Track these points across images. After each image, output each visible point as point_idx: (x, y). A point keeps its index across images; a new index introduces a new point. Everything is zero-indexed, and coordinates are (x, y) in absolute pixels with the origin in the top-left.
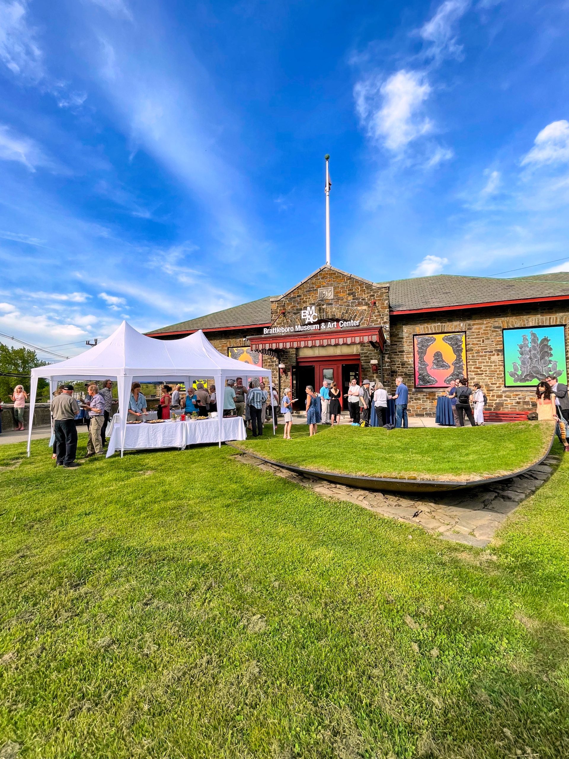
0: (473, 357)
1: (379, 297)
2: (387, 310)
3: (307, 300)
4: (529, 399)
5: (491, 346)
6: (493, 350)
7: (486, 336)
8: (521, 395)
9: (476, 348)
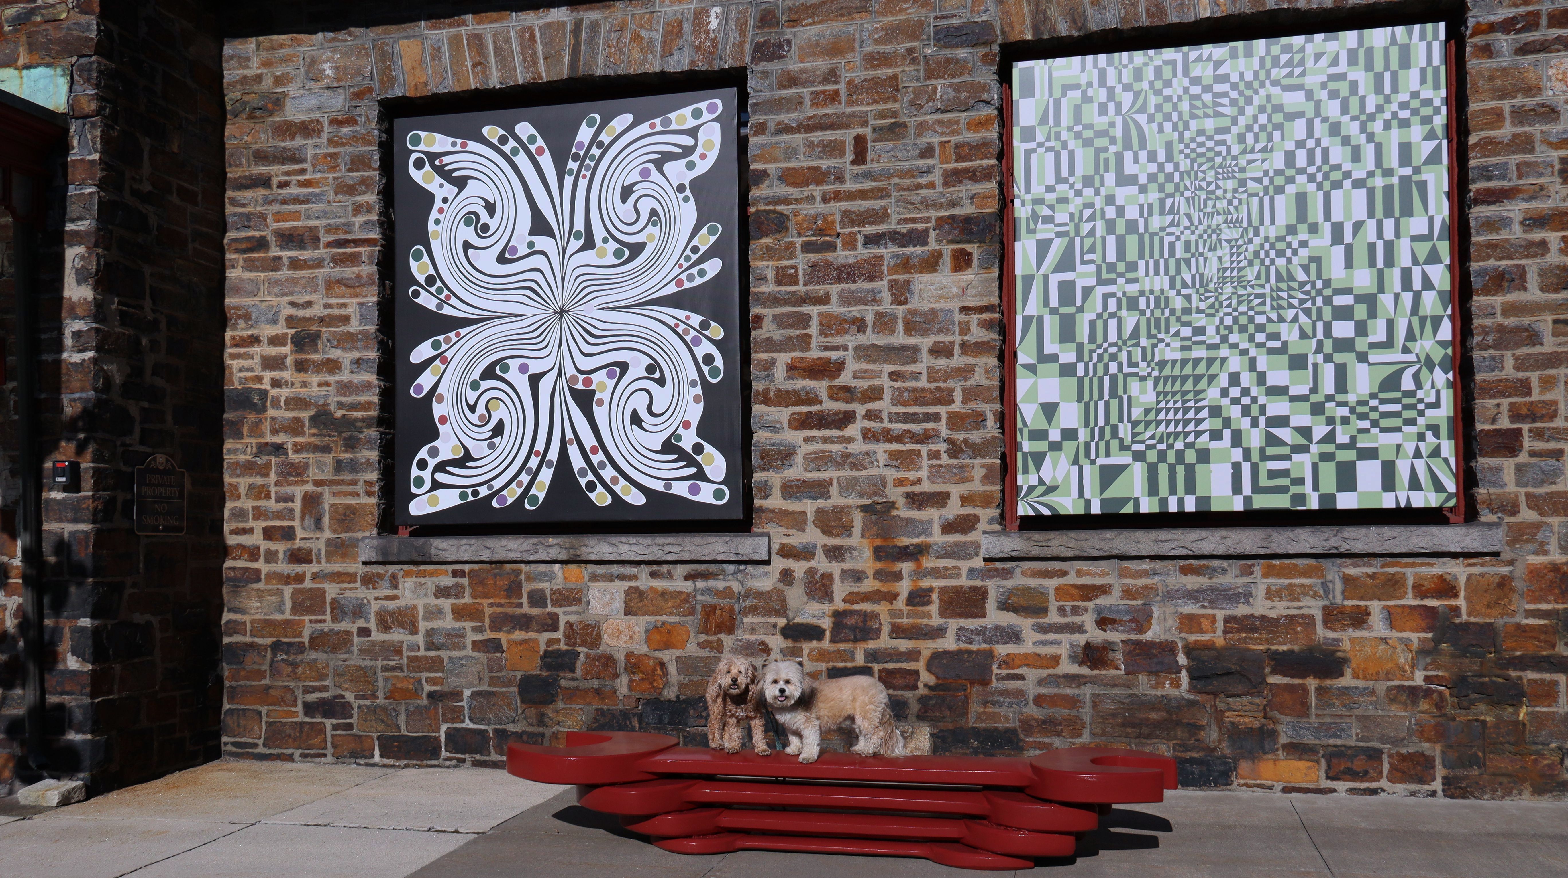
0: (783, 277)
4: (1172, 623)
5: (919, 187)
6: (928, 220)
7: (881, 107)
8: (1116, 592)
9: (808, 210)
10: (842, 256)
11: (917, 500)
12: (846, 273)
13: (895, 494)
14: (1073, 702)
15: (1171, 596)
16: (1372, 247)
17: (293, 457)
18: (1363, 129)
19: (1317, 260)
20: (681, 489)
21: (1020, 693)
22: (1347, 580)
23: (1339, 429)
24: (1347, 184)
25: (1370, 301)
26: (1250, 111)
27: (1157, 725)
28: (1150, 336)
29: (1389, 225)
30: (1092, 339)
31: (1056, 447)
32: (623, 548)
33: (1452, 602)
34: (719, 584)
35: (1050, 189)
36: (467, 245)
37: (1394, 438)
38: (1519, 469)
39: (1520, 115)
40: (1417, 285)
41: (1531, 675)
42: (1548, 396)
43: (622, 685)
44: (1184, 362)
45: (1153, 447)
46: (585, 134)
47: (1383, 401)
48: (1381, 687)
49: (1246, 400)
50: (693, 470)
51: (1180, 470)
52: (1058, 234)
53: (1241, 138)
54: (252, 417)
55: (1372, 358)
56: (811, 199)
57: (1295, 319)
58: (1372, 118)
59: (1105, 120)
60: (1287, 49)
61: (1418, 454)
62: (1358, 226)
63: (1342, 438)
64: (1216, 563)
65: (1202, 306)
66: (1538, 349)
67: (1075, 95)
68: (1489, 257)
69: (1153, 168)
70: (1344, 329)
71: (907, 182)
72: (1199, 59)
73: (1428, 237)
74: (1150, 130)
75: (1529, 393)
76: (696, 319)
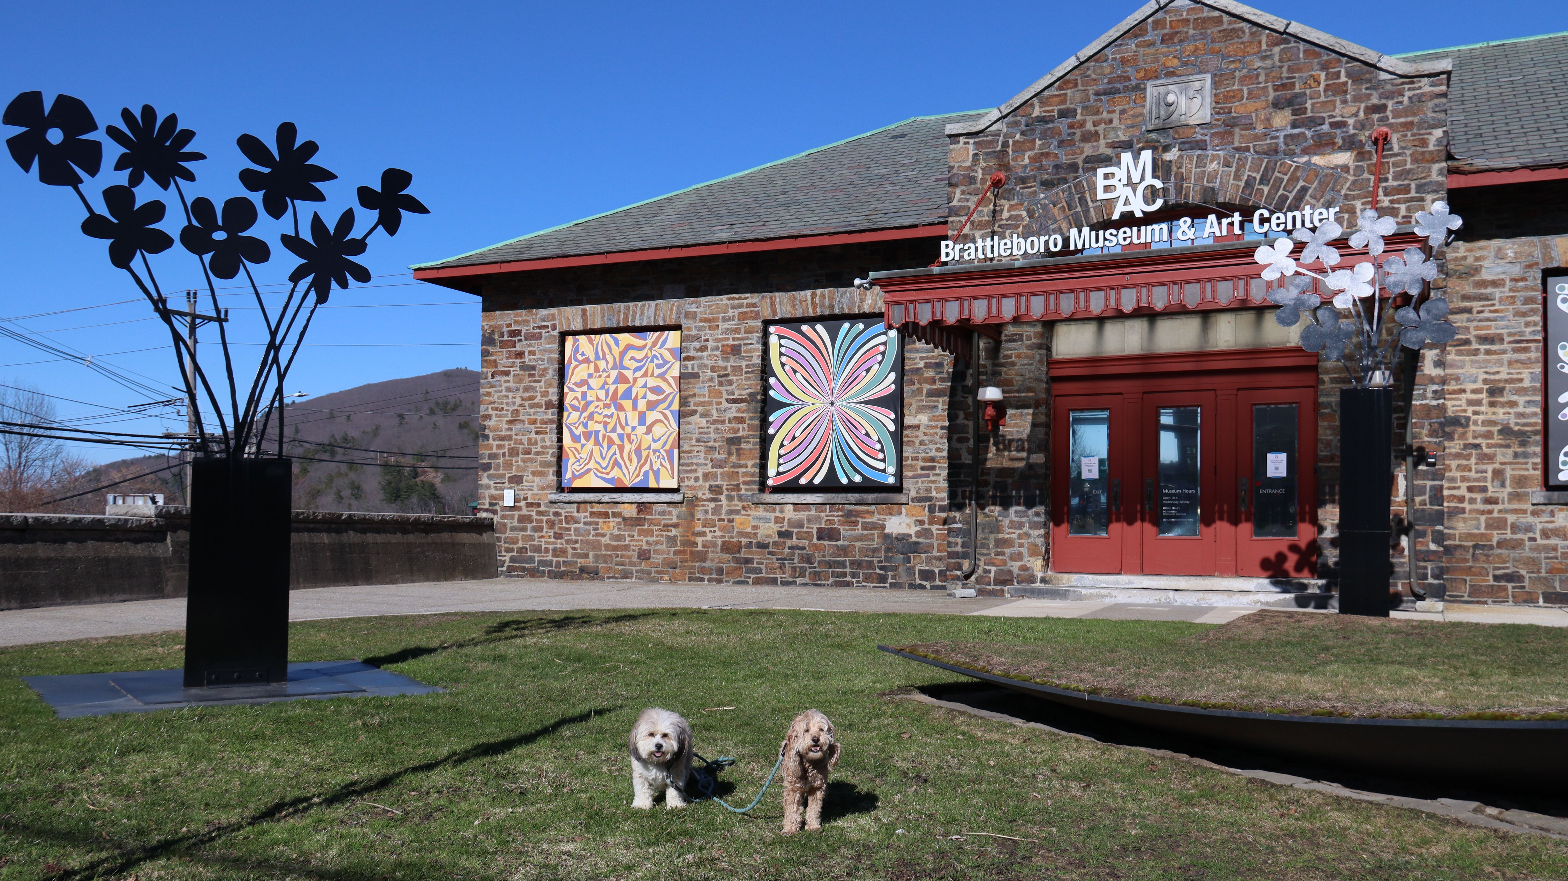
1: (1406, 112)
2: (1436, 167)
3: (1101, 128)
17: (1486, 450)
54: (1460, 430)
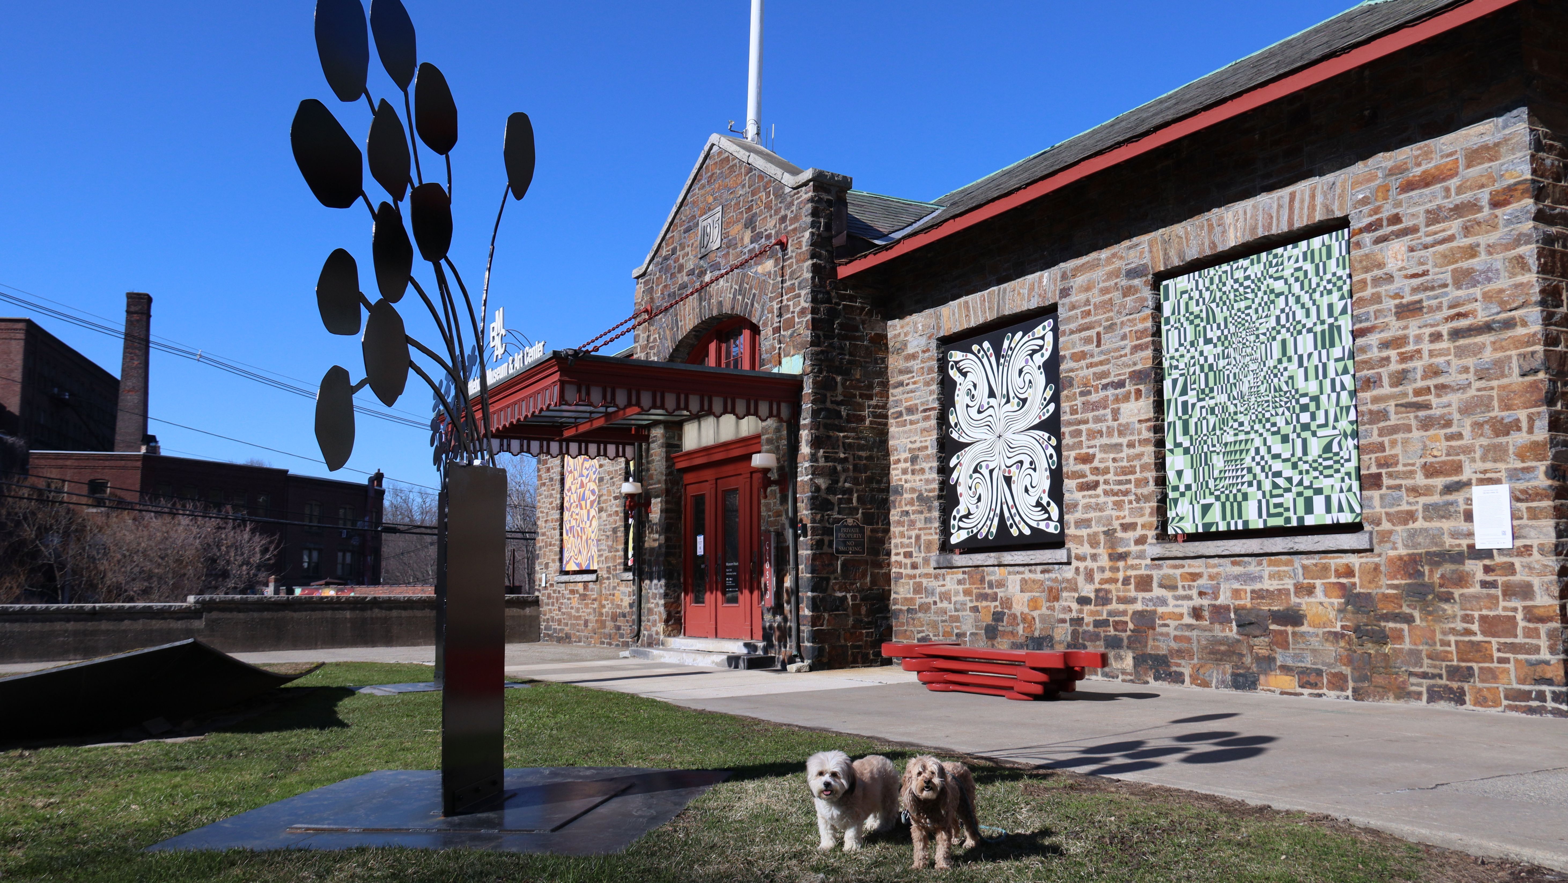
0: (1073, 411)
1: (794, 221)
2: (805, 265)
3: (685, 260)
4: (1229, 594)
5: (1121, 356)
6: (1124, 374)
7: (1107, 315)
8: (1205, 576)
9: (1081, 373)
10: (1094, 397)
11: (1126, 527)
12: (1095, 406)
13: (1116, 524)
14: (1189, 640)
15: (1227, 579)
16: (1316, 367)
17: (912, 517)
18: (1311, 298)
19: (1291, 378)
20: (1042, 526)
21: (1167, 635)
22: (1304, 567)
23: (1305, 477)
24: (1304, 331)
25: (1316, 399)
26: (1260, 294)
27: (1224, 653)
28: (1221, 429)
29: (1324, 352)
30: (1196, 433)
31: (1183, 495)
32: (1016, 557)
33: (1352, 580)
34: (1052, 575)
35: (1177, 350)
36: (968, 406)
37: (1330, 481)
38: (1382, 497)
39: (1376, 281)
40: (1338, 388)
41: (1391, 625)
42: (1393, 452)
43: (1020, 629)
44: (1235, 442)
45: (1223, 492)
46: (1006, 344)
47: (1325, 459)
48: (1320, 631)
49: (1263, 463)
50: (1046, 516)
51: (1235, 504)
52: (1181, 375)
53: (1257, 311)
54: (899, 498)
55: (1319, 434)
56: (1082, 368)
57: (1283, 414)
58: (1314, 291)
59: (1198, 308)
60: (1275, 256)
61: (1341, 491)
62: (1310, 355)
63: (1306, 483)
64: (1246, 559)
65: (1242, 410)
66: (1388, 423)
67: (1186, 296)
68: (1363, 369)
69: (1219, 333)
70: (1305, 418)
71: (1117, 354)
72: (1237, 268)
73: (1342, 359)
74: (1217, 311)
75: (1384, 451)
76: (1046, 435)
